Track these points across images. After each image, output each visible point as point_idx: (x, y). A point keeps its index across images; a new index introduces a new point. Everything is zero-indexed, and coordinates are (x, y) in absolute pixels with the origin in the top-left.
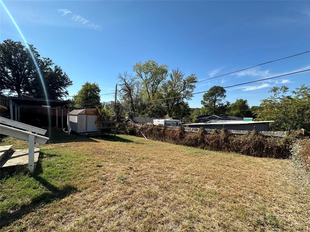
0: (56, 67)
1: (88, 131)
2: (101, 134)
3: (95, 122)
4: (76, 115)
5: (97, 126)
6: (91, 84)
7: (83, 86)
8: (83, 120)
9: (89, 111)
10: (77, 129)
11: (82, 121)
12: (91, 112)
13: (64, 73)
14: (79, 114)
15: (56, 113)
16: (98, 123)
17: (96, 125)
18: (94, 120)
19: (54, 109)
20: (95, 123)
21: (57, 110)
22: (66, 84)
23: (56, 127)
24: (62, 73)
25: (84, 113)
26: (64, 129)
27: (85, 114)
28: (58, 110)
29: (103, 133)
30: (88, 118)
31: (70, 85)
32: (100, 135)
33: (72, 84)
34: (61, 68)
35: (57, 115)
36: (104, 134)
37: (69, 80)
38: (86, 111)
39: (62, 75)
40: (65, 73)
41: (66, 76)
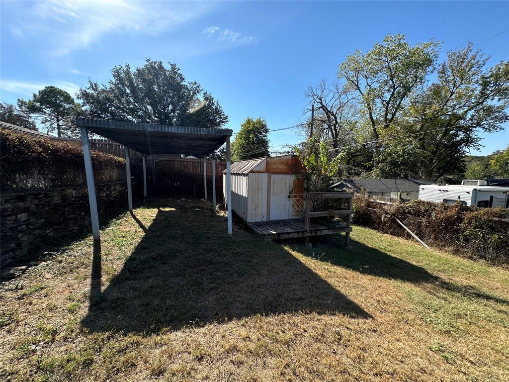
0: (205, 94)
1: (272, 218)
2: (311, 231)
3: (288, 194)
4: (244, 175)
5: (294, 206)
6: (255, 121)
7: (242, 126)
8: (260, 189)
9: (275, 164)
10: (245, 213)
11: (258, 190)
12: (281, 166)
13: (215, 103)
14: (252, 172)
15: (203, 171)
16: (295, 197)
17: (291, 201)
18: (288, 187)
19: (201, 162)
20: (289, 197)
21: (205, 164)
22: (220, 121)
23: (204, 199)
24: (213, 104)
25: (263, 168)
26: (217, 207)
27: (265, 173)
28: (207, 163)
29: (316, 231)
30: (272, 181)
31: (225, 122)
32: (309, 235)
33: (227, 121)
34: (213, 96)
35: (205, 174)
36: (318, 234)
37: (224, 115)
38: (267, 163)
39: (214, 107)
40: (217, 102)
41: (219, 107)
